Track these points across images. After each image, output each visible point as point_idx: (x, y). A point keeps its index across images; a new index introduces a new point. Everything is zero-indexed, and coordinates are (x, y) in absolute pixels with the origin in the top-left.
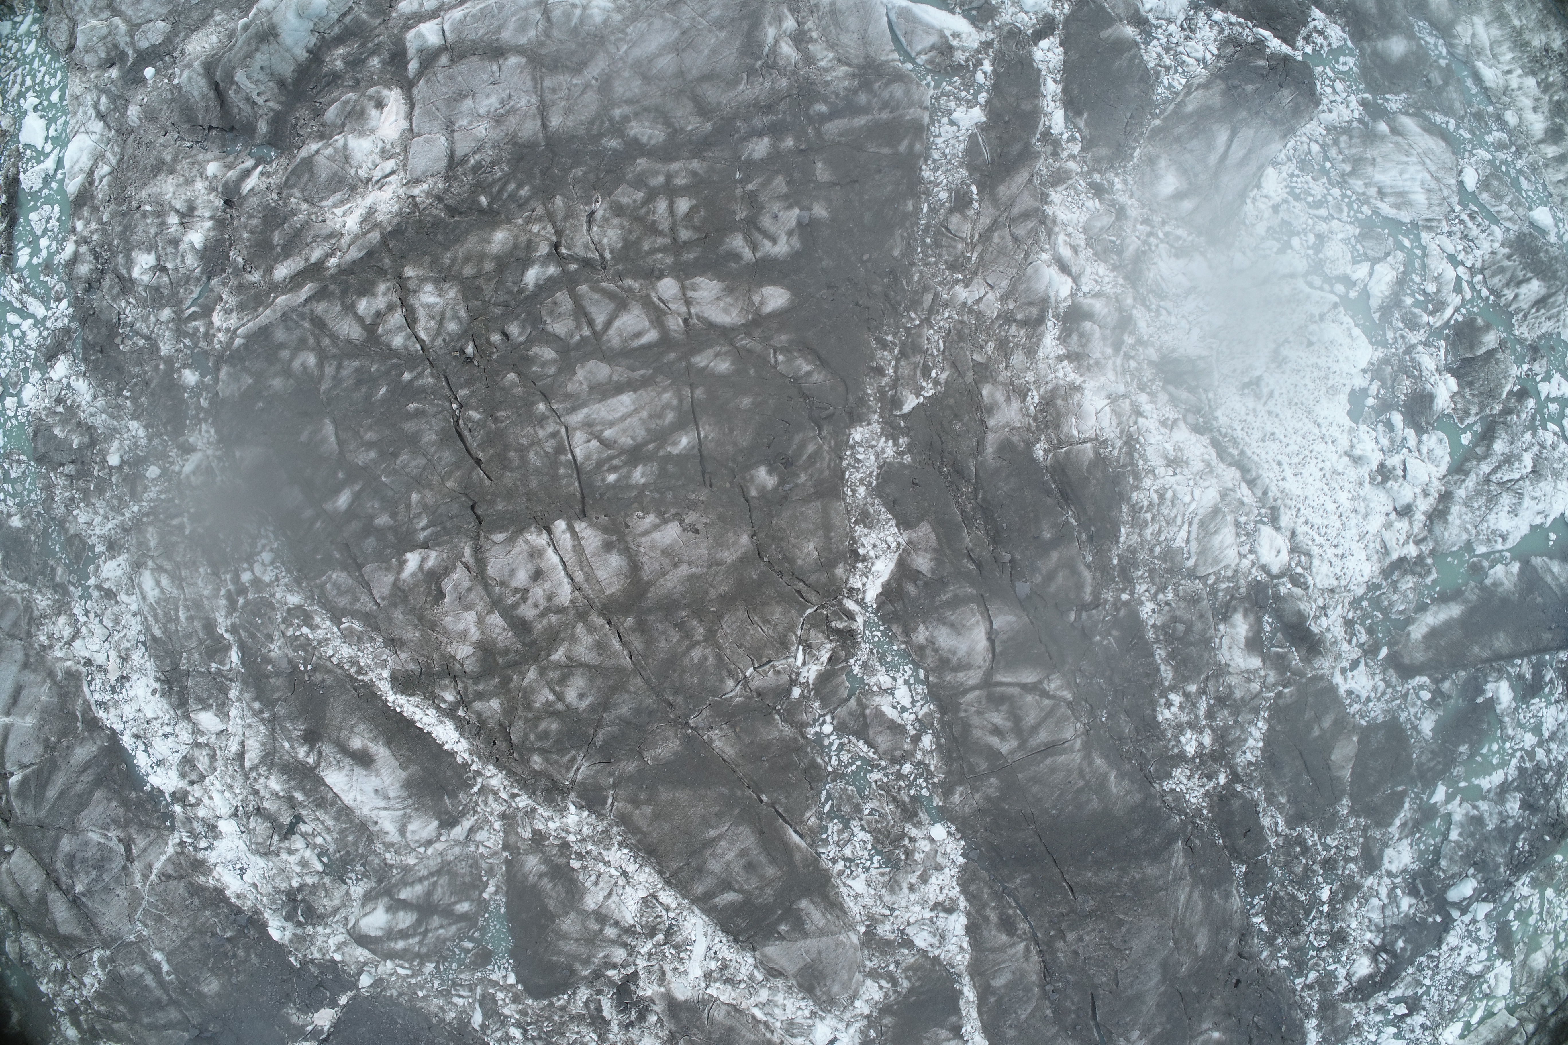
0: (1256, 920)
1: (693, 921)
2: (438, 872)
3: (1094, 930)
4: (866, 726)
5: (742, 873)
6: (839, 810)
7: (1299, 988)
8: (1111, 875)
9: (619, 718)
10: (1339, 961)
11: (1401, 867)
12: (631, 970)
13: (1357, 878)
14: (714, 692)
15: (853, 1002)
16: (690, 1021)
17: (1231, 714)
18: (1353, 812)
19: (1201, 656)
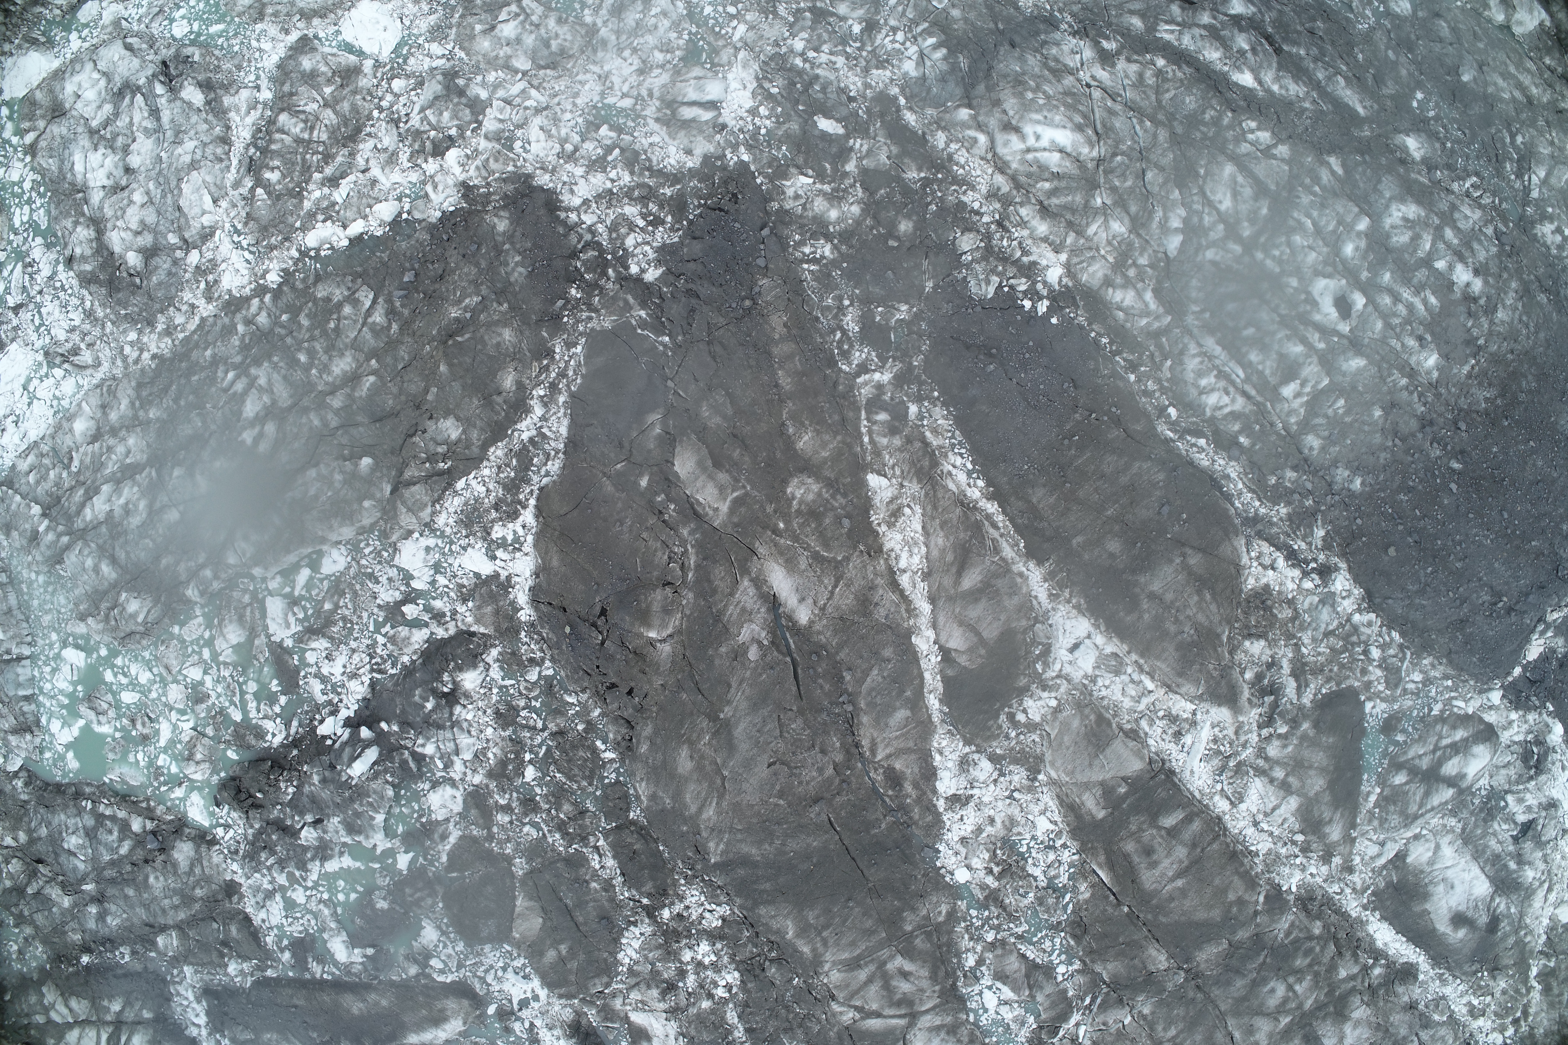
0: (609, 755)
1: (1200, 783)
2: (1416, 817)
3: (808, 783)
4: (1027, 976)
5: (1157, 846)
6: (1057, 898)
7: (548, 663)
8: (793, 845)
9: (1244, 976)
10: (501, 688)
11: (440, 790)
12: (1265, 732)
13: (493, 785)
14: (1161, 1003)
15: (1059, 705)
16: (1218, 684)
17: (658, 973)
18: (509, 860)
19: (698, 1032)
